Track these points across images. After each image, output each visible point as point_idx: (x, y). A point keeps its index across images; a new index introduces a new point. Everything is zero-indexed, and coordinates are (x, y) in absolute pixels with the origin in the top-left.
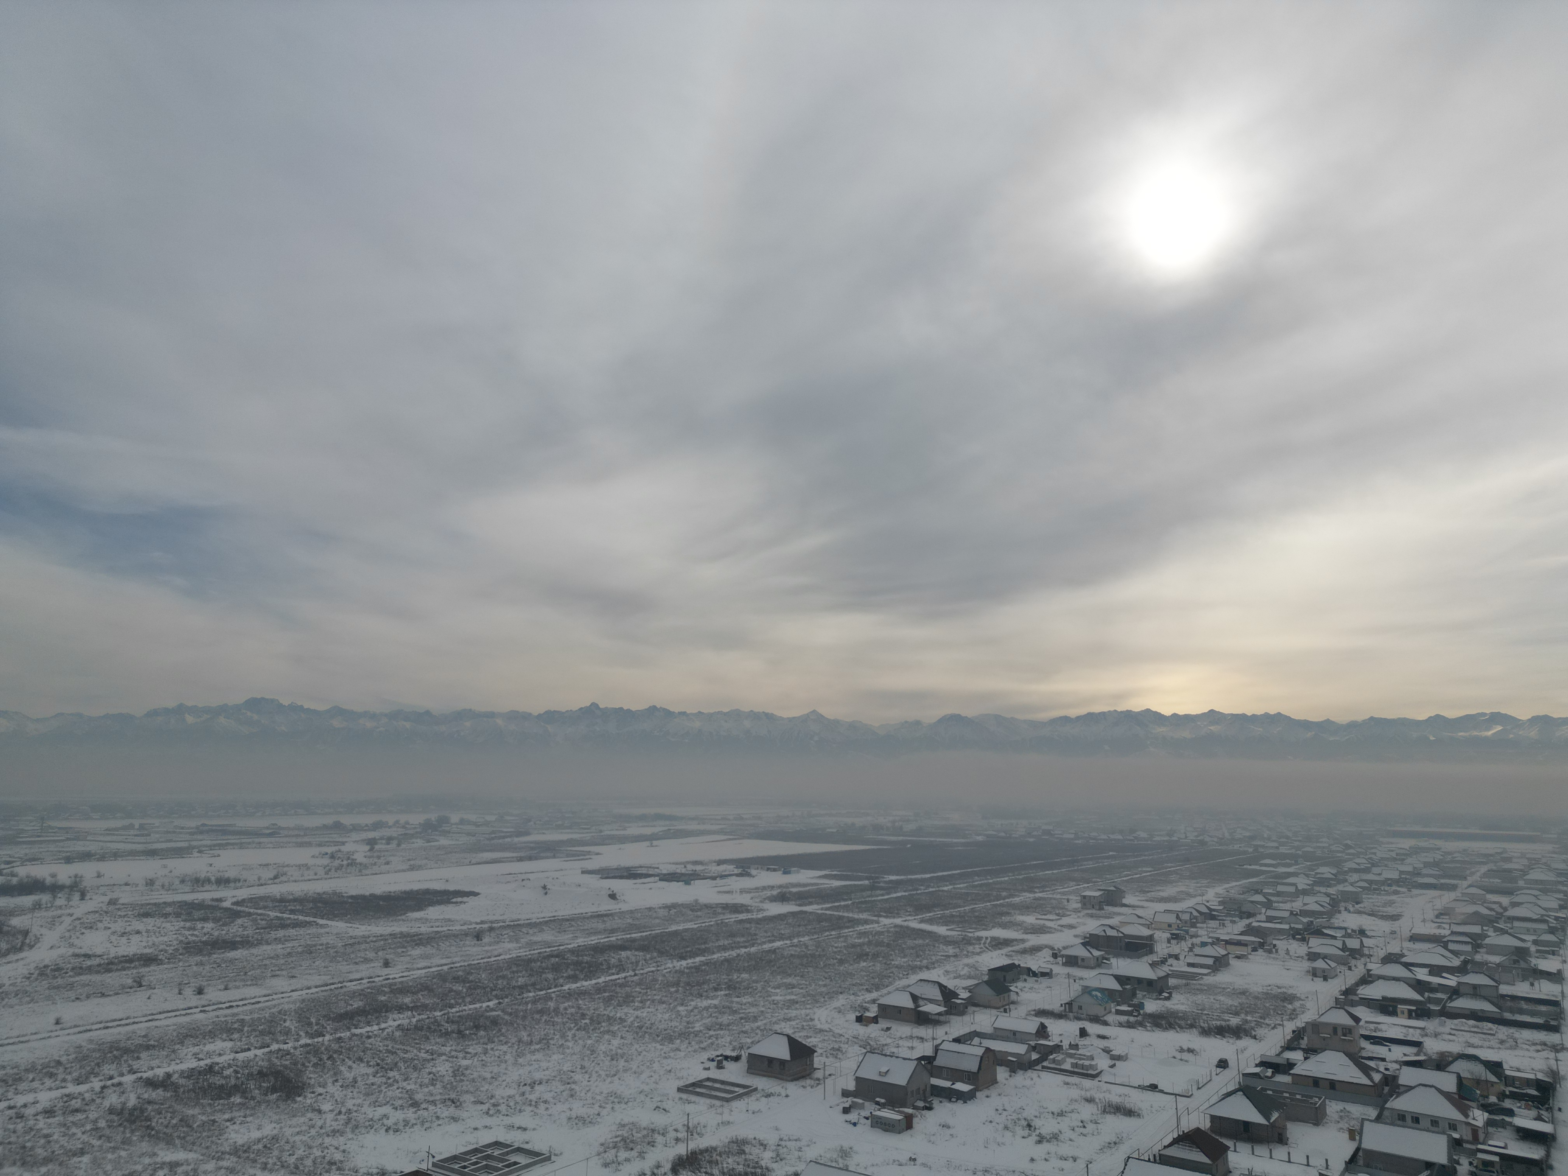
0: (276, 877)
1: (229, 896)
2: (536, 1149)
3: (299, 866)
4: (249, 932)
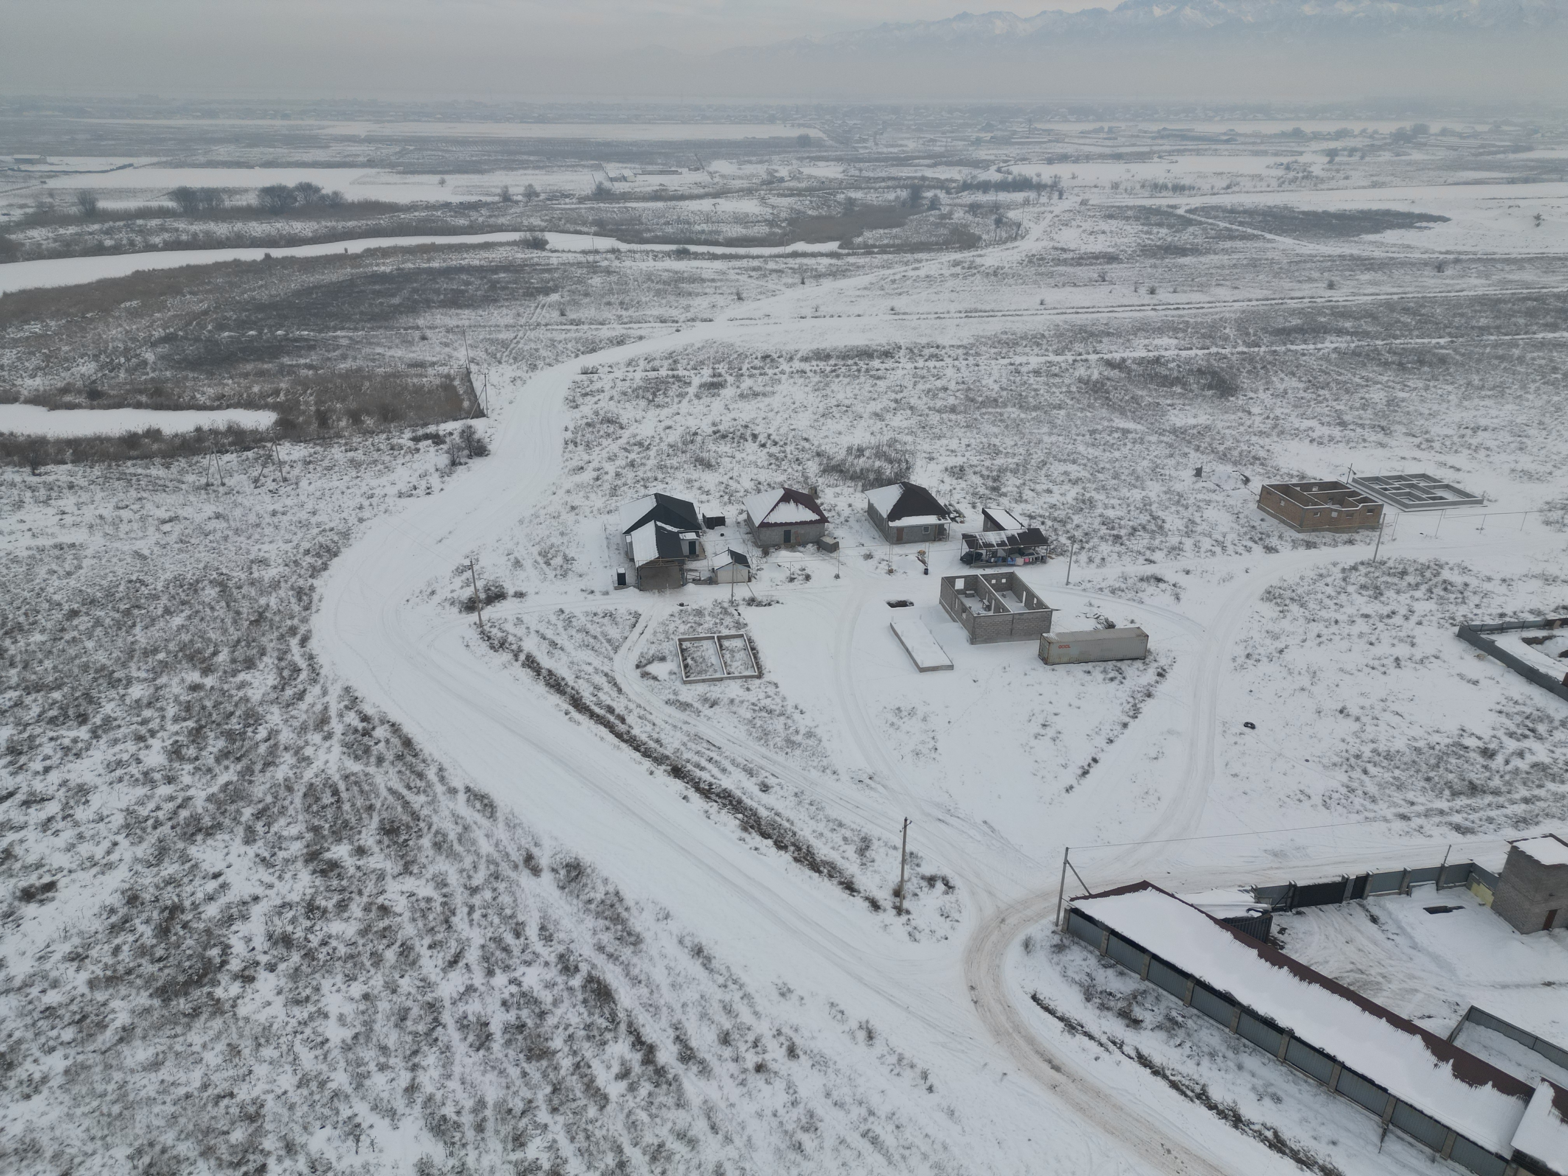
0: (1228, 187)
1: (1184, 203)
2: (1468, 490)
3: (1253, 177)
4: (1199, 240)
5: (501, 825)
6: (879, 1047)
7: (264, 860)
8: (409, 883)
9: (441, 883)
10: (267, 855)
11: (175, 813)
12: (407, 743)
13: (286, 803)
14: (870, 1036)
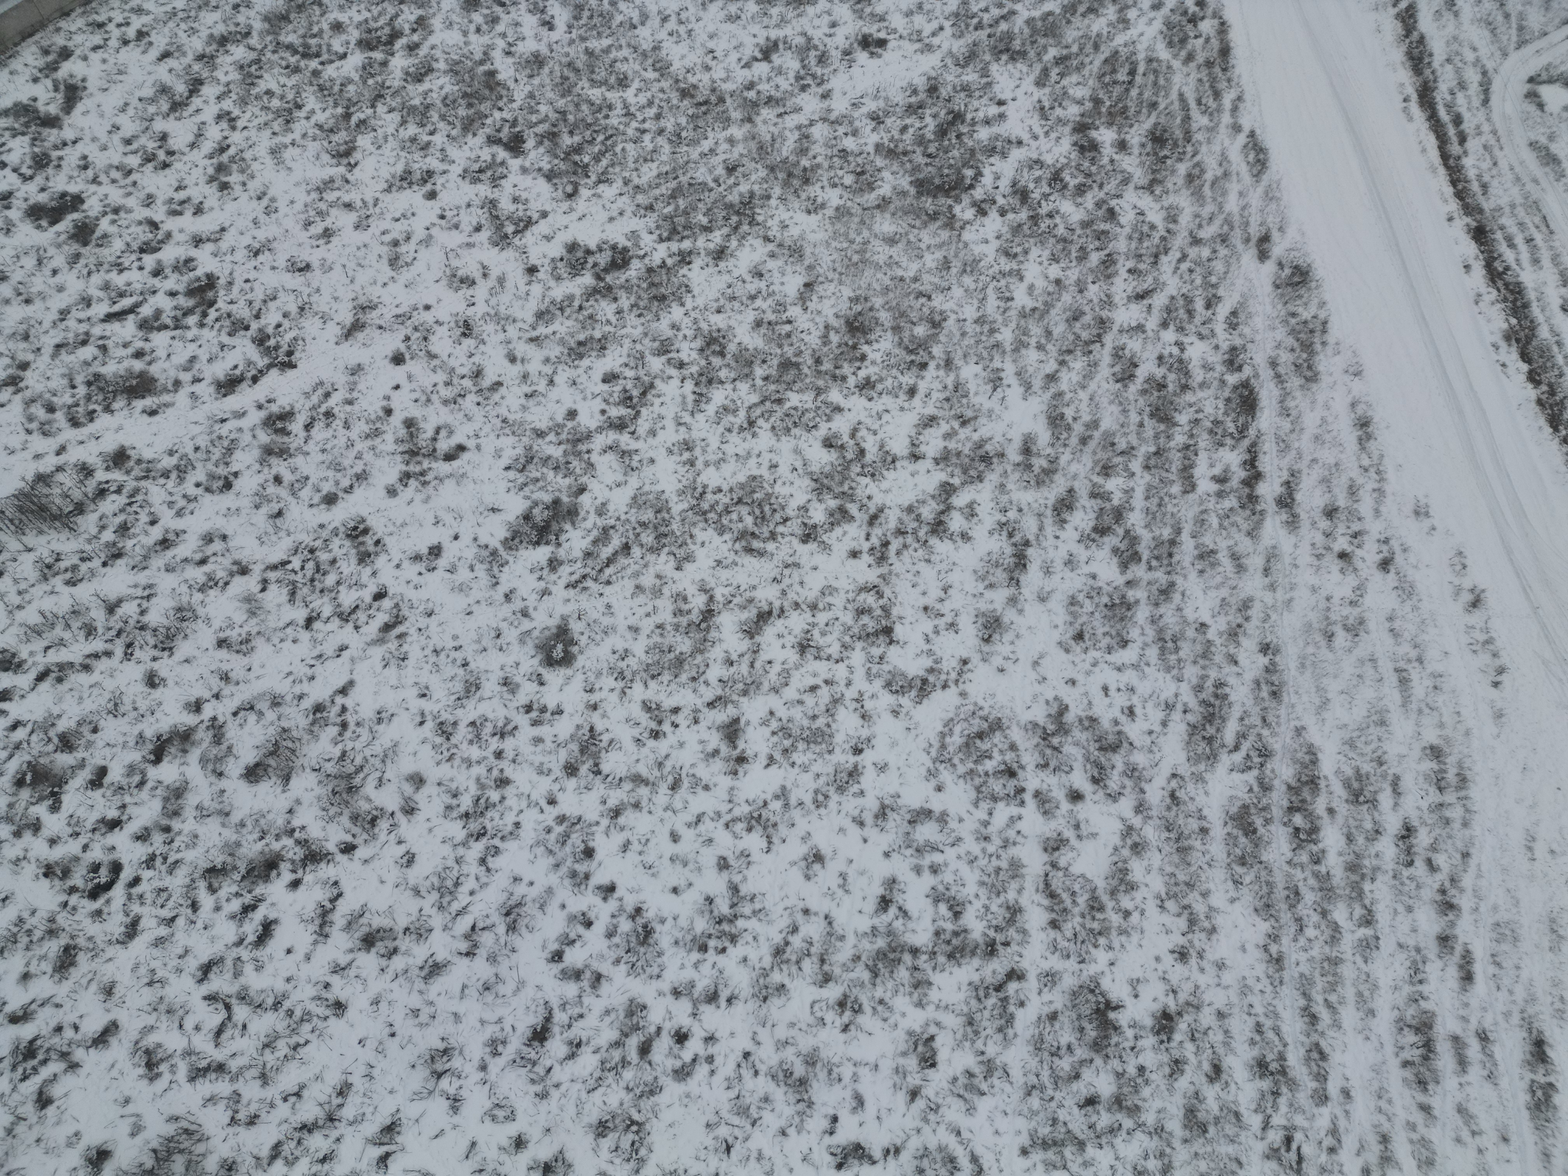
5: (1260, 190)
6: (1476, 618)
7: (1042, 109)
8: (1146, 202)
9: (1172, 218)
10: (1047, 104)
11: (997, 22)
12: (1225, 51)
13: (1087, 60)
14: (1476, 603)
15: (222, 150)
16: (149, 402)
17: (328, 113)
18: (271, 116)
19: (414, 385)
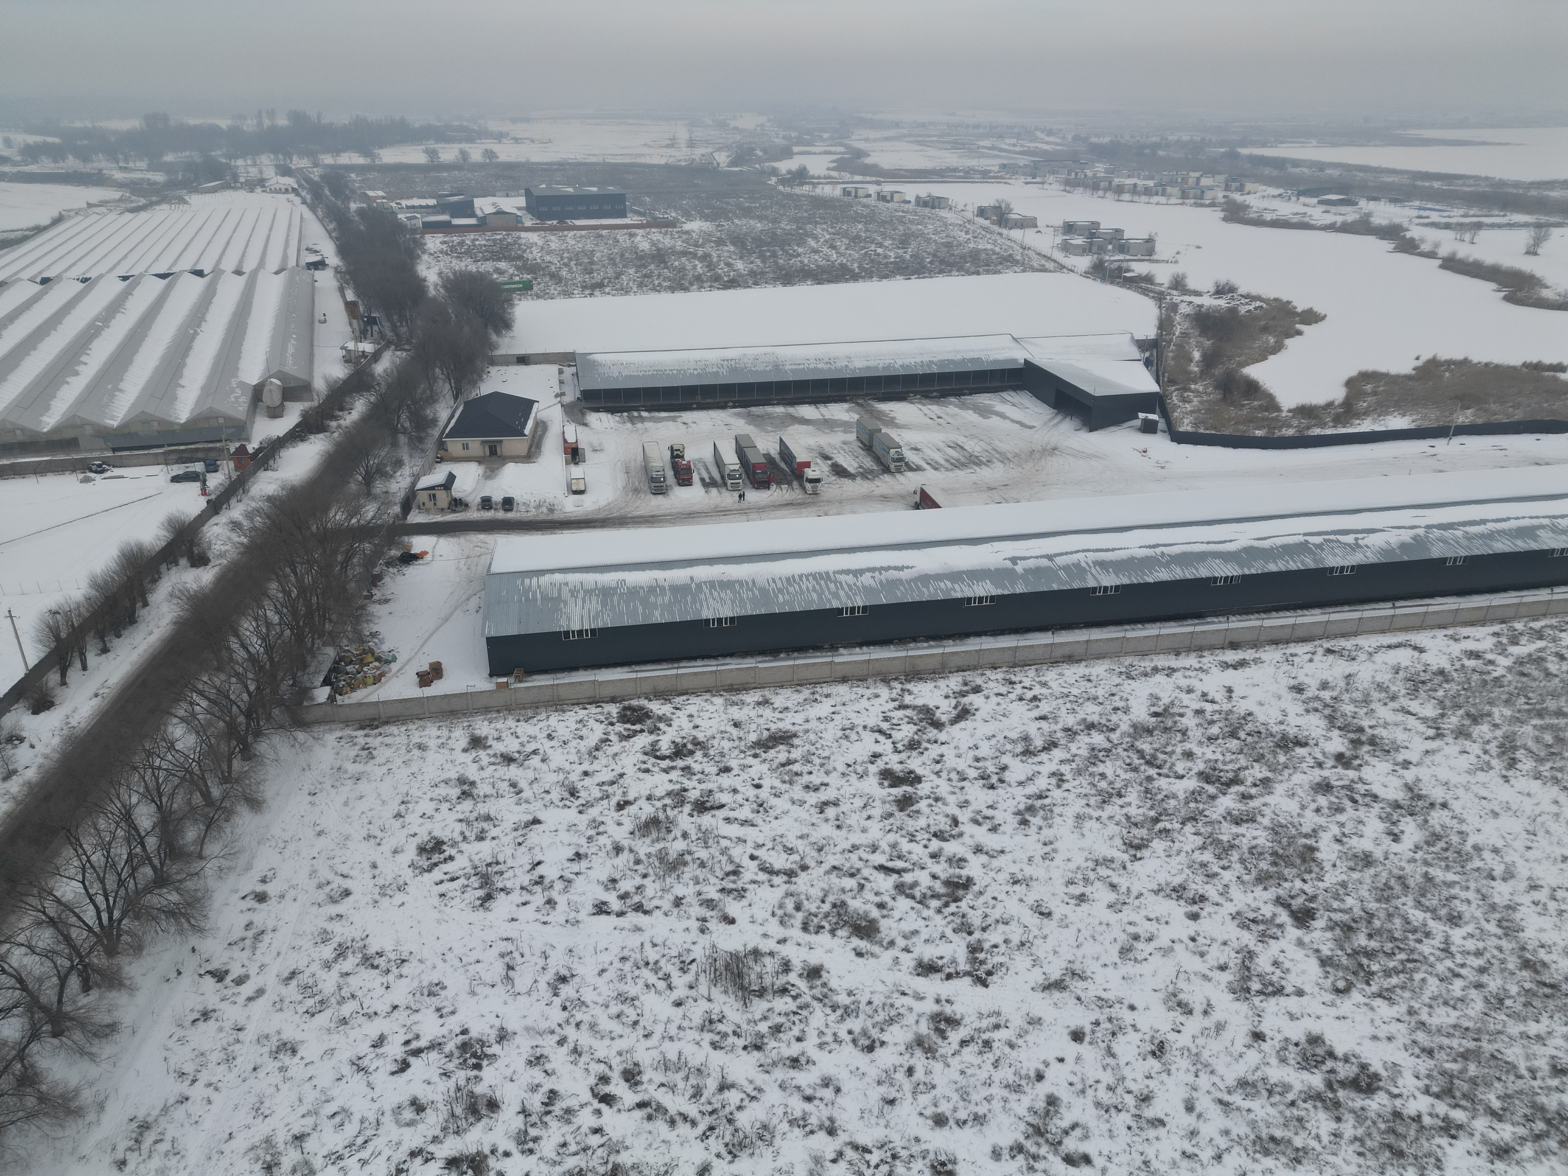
15: (1040, 797)
16: (863, 944)
17: (1141, 811)
18: (1093, 792)
19: (1077, 1068)
